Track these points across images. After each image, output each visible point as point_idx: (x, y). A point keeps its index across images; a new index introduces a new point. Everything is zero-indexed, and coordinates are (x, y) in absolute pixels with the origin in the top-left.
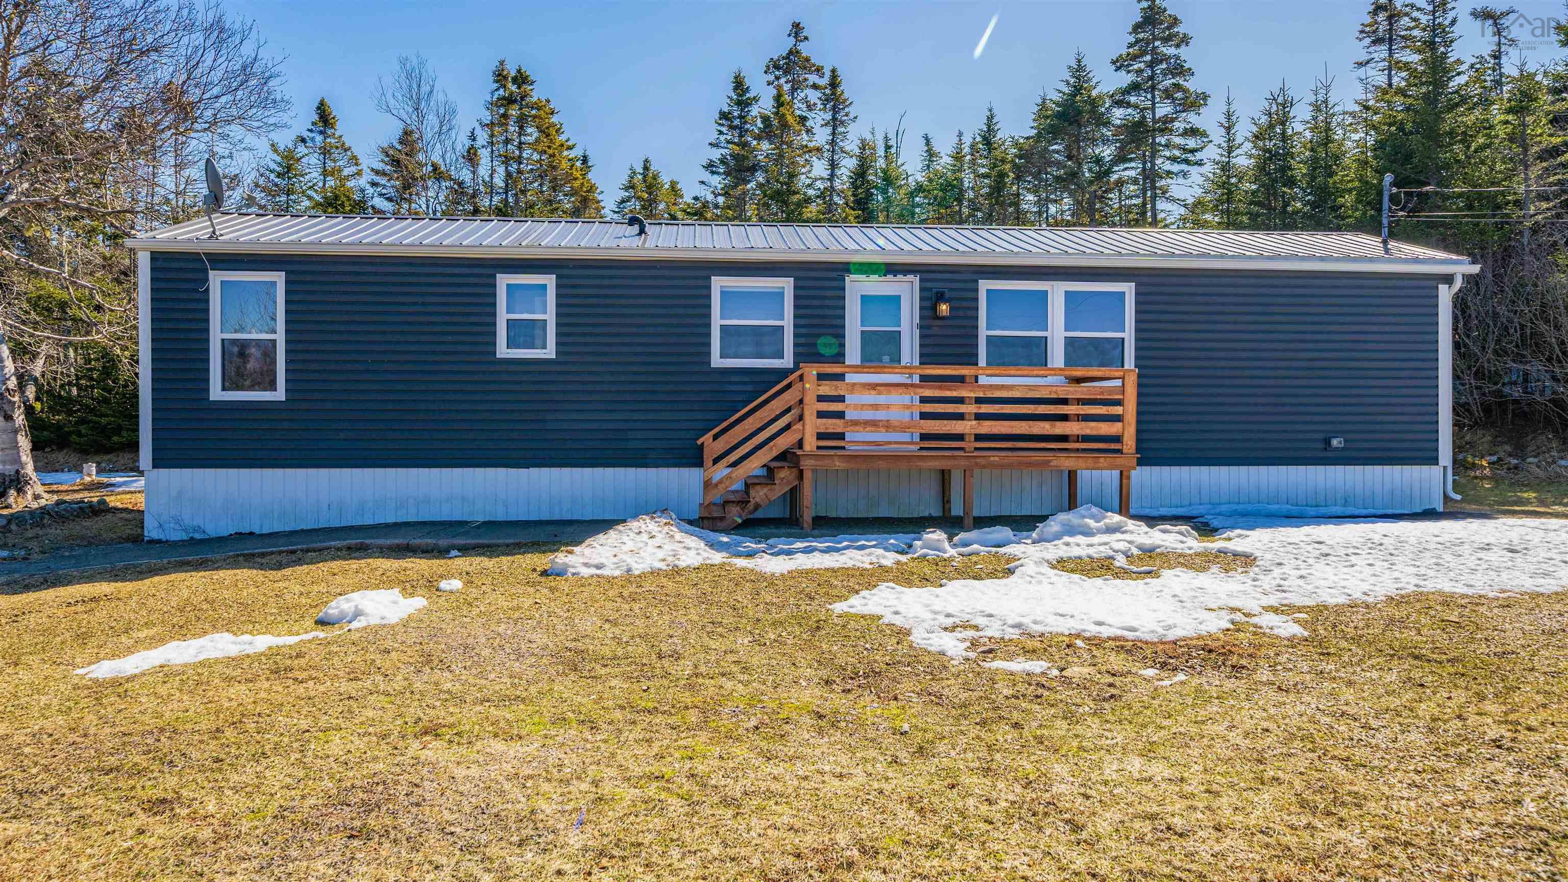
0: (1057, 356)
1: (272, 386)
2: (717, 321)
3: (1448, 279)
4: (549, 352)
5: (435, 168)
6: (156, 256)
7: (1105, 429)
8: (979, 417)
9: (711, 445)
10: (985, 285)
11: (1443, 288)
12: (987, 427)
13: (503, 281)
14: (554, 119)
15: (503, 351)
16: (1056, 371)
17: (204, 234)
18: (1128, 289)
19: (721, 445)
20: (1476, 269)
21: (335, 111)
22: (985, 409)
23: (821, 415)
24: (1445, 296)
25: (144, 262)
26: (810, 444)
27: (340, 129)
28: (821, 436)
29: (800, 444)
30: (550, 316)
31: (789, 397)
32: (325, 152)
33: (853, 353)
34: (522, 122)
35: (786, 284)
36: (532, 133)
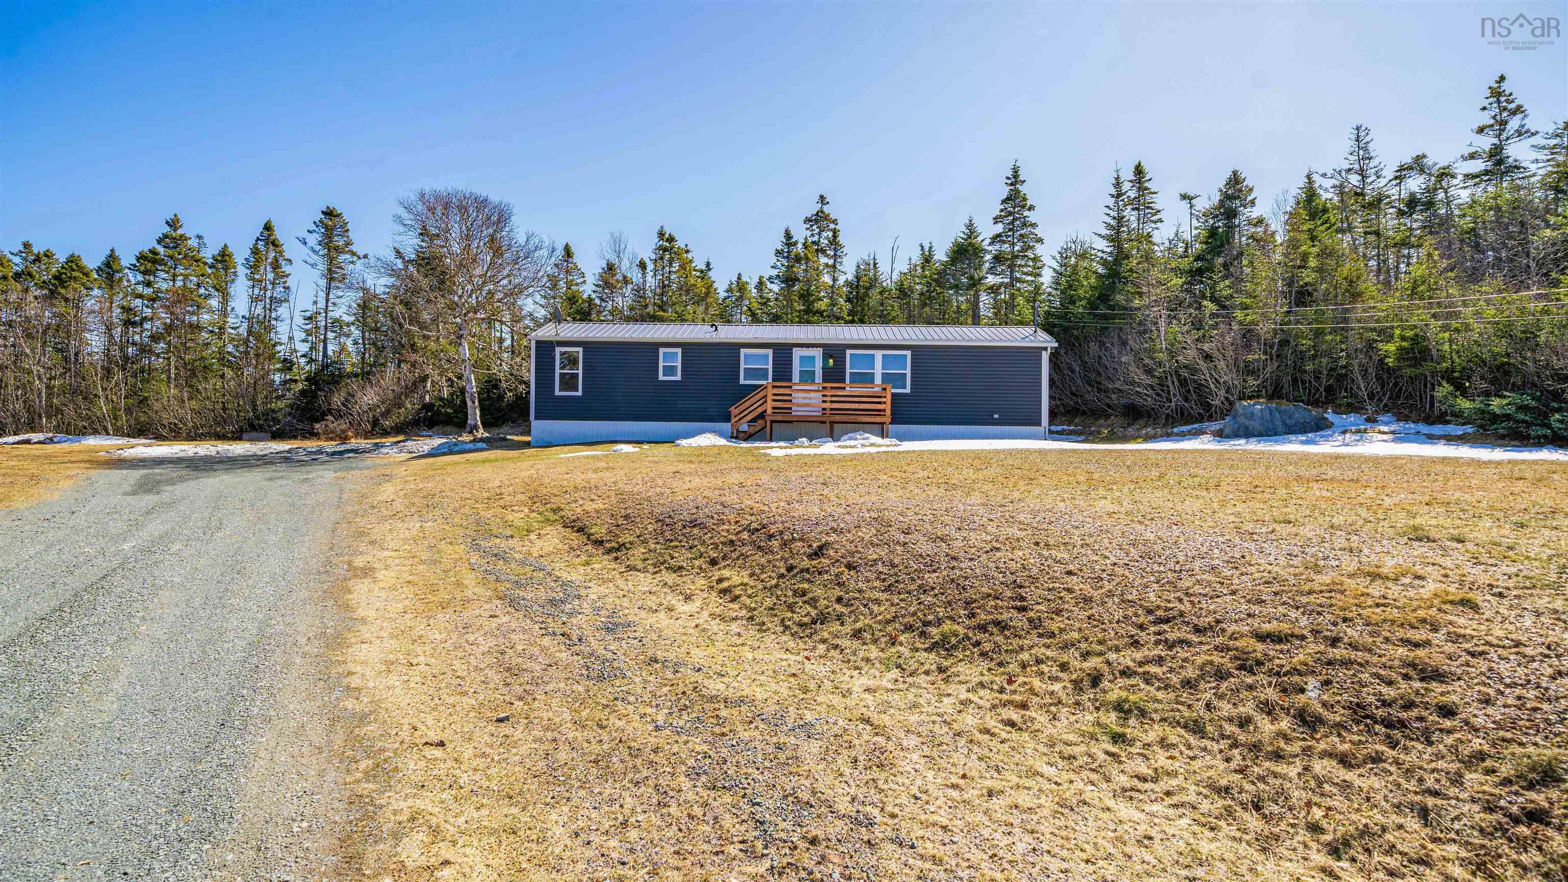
0: (878, 380)
1: (577, 390)
2: (743, 366)
3: (1046, 349)
4: (678, 378)
5: (625, 277)
6: (537, 342)
7: (879, 407)
8: (832, 402)
9: (734, 411)
10: (849, 352)
11: (1044, 353)
12: (835, 406)
13: (662, 351)
14: (690, 256)
15: (661, 377)
16: (878, 386)
17: (553, 332)
18: (908, 353)
19: (737, 411)
20: (1056, 345)
21: (573, 250)
22: (834, 399)
23: (774, 400)
24: (1045, 356)
25: (533, 343)
26: (769, 411)
27: (576, 259)
28: (774, 408)
29: (765, 411)
30: (679, 364)
31: (762, 394)
32: (568, 272)
33: (796, 378)
34: (671, 262)
35: (770, 352)
36: (676, 266)
